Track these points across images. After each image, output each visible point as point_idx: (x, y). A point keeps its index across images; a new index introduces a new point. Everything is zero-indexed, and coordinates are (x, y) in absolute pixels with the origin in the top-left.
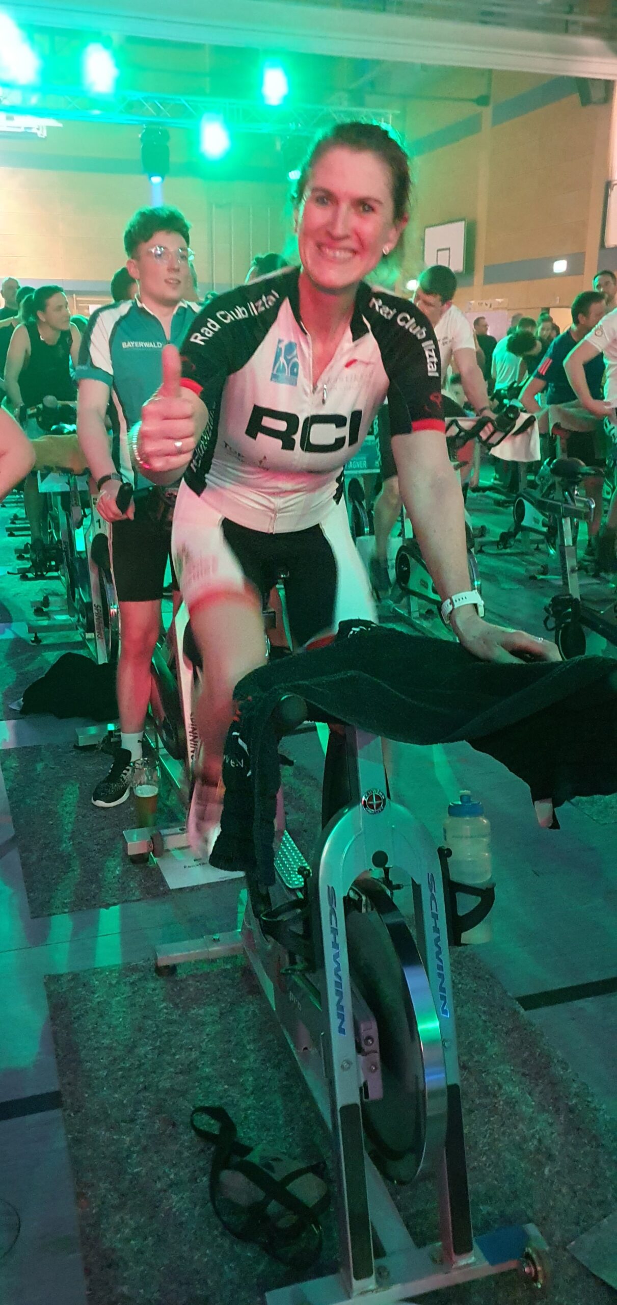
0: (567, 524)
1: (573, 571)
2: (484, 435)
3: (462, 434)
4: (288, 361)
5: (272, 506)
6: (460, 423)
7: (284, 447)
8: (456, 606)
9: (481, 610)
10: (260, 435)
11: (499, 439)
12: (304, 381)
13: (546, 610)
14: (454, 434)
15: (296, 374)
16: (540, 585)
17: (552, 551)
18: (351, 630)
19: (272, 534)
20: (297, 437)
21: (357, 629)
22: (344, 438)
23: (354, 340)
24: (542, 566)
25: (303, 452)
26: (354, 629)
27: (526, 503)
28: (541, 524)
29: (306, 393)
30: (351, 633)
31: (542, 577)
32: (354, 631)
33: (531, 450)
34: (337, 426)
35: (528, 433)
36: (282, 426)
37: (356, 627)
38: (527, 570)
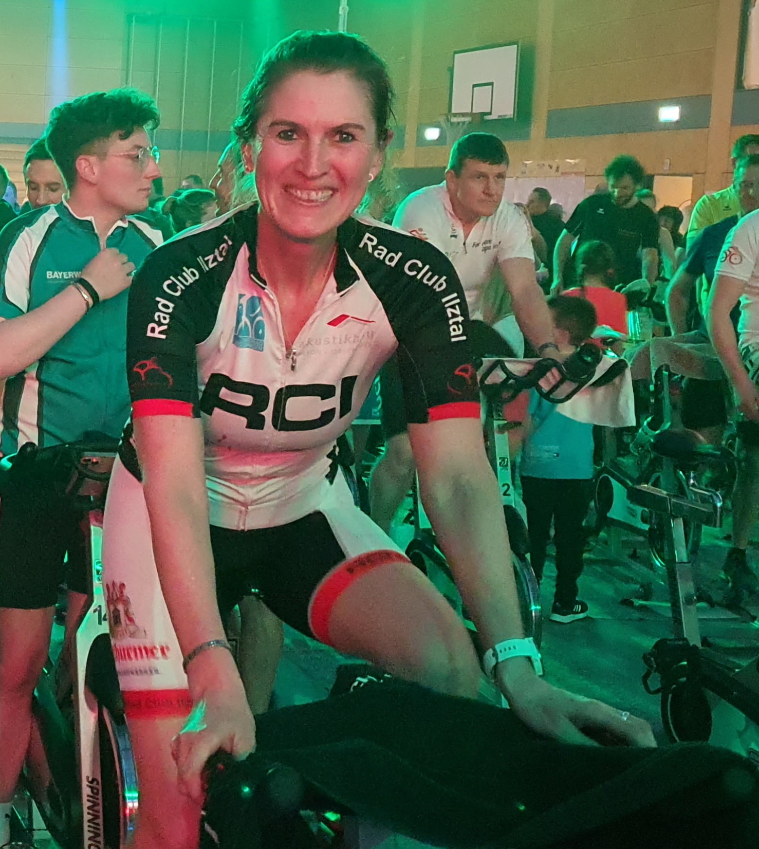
0: (678, 528)
1: (689, 601)
2: (545, 385)
3: (511, 381)
4: (252, 320)
5: (241, 498)
6: (507, 364)
7: (249, 426)
8: (500, 660)
9: (538, 665)
10: (217, 410)
11: (570, 390)
12: (272, 343)
13: (646, 658)
14: (499, 381)
15: (262, 337)
16: (637, 615)
17: (658, 563)
18: (355, 681)
19: (243, 531)
20: (268, 413)
21: (365, 680)
22: (333, 410)
23: (339, 290)
24: (642, 586)
25: (276, 432)
26: (359, 679)
27: (614, 483)
28: (639, 516)
29: (277, 359)
30: (356, 684)
31: (641, 602)
32: (360, 683)
33: (621, 410)
34: (322, 399)
35: (614, 384)
36: (246, 400)
37: (364, 676)
38: (617, 590)
